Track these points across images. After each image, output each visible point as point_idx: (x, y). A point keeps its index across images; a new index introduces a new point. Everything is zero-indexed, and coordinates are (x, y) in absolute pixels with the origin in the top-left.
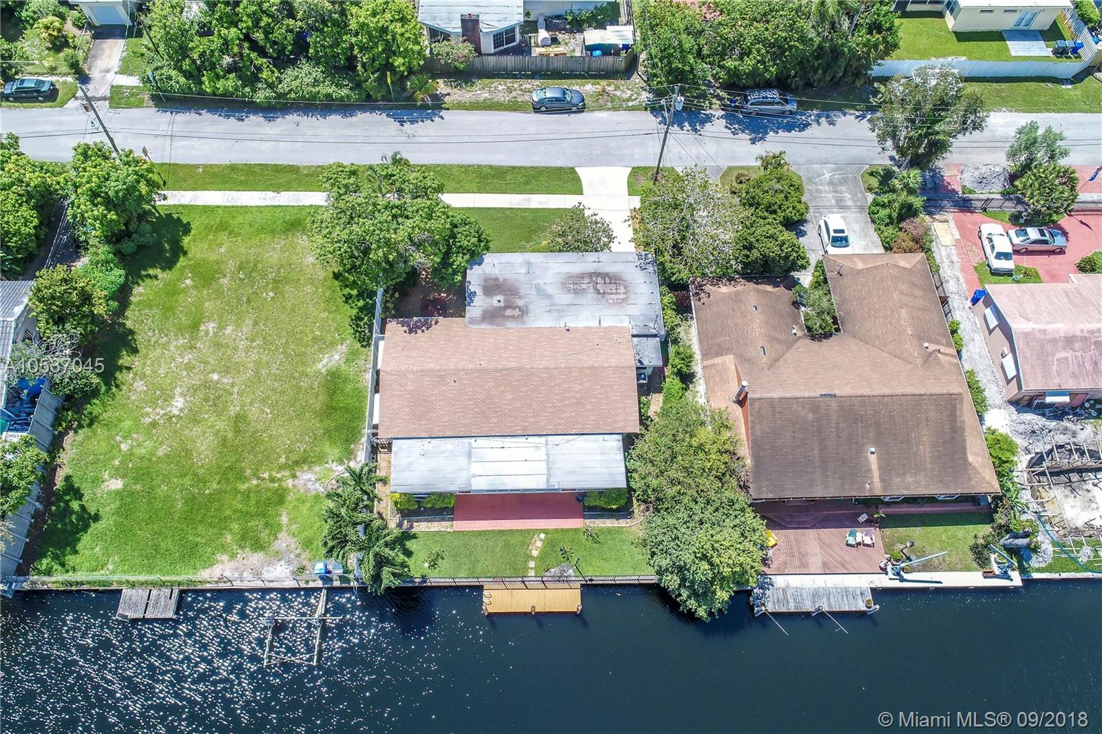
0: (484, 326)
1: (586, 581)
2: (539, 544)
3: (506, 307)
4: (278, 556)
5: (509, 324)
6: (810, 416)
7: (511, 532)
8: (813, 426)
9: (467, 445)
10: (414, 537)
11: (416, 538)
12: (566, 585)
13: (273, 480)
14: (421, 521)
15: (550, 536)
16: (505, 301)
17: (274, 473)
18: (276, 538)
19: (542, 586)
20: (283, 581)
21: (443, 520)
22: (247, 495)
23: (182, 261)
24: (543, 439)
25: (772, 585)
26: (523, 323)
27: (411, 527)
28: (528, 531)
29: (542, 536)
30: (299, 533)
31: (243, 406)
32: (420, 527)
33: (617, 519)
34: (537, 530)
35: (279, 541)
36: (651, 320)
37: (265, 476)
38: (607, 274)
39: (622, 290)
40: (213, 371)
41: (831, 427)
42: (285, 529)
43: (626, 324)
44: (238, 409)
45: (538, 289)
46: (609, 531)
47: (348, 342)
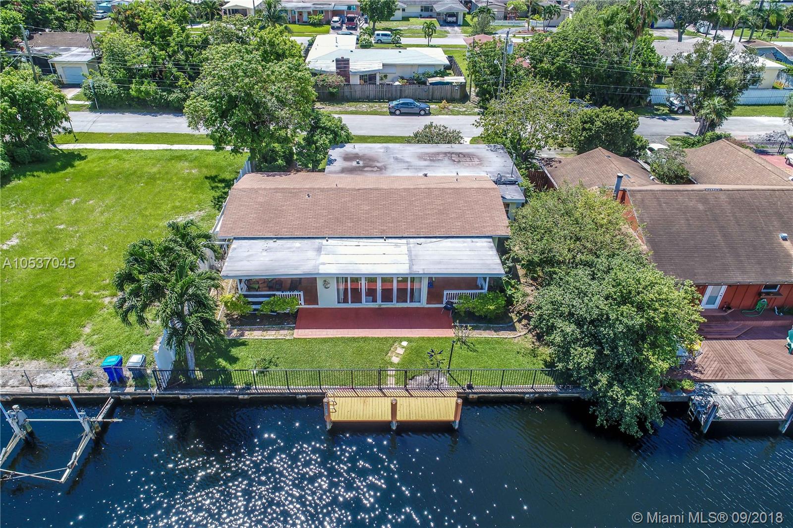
0: (343, 175)
1: (465, 390)
2: (401, 351)
3: (364, 167)
4: (63, 363)
5: (369, 174)
6: (701, 207)
7: (365, 339)
8: (707, 215)
9: (317, 244)
10: (244, 344)
11: (245, 345)
12: (437, 393)
13: (87, 297)
14: (255, 330)
15: (414, 344)
16: (364, 163)
17: (91, 292)
18: (69, 347)
19: (407, 394)
20: (59, 386)
21: (283, 329)
22: (51, 308)
23: (69, 170)
24: (404, 241)
25: (714, 392)
26: (382, 174)
27: (242, 335)
28: (386, 339)
29: (405, 344)
30: (99, 343)
31: (79, 245)
32: (253, 335)
33: (495, 331)
34: (398, 338)
35: (71, 351)
36: (508, 173)
37: (80, 293)
38: (460, 153)
39: (476, 160)
40: (61, 224)
41: (727, 216)
42: (83, 338)
43: (483, 174)
44: (74, 247)
45: (396, 159)
46: (487, 341)
47: (207, 210)
